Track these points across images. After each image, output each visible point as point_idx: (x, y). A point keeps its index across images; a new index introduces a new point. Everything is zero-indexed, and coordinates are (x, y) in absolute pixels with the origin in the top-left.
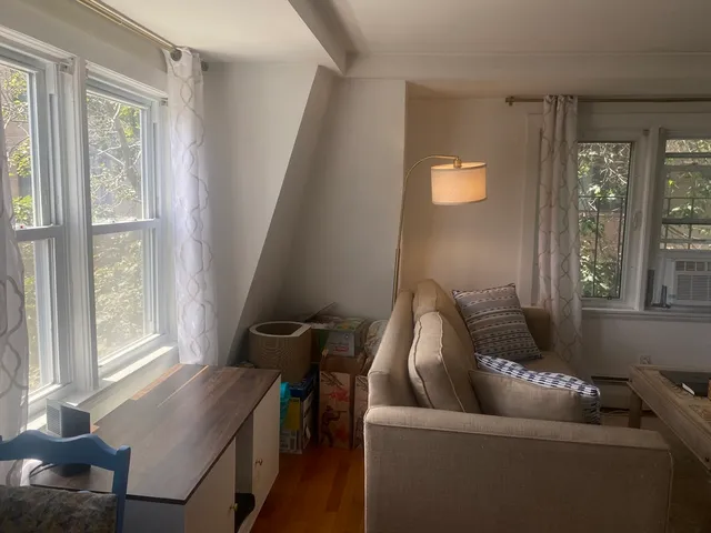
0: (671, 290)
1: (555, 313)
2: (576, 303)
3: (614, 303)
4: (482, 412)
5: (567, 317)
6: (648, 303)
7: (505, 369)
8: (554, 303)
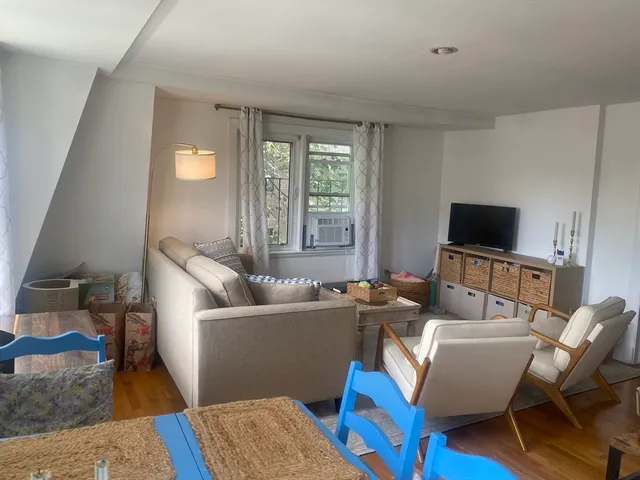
0: (316, 237)
1: (255, 256)
2: (266, 249)
3: (285, 248)
4: (257, 305)
5: (261, 258)
6: (304, 247)
7: (265, 281)
8: (254, 249)
